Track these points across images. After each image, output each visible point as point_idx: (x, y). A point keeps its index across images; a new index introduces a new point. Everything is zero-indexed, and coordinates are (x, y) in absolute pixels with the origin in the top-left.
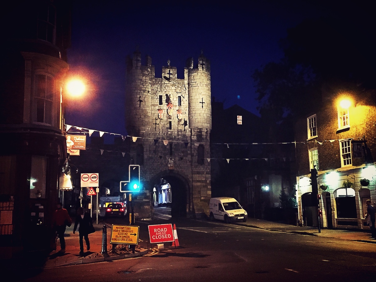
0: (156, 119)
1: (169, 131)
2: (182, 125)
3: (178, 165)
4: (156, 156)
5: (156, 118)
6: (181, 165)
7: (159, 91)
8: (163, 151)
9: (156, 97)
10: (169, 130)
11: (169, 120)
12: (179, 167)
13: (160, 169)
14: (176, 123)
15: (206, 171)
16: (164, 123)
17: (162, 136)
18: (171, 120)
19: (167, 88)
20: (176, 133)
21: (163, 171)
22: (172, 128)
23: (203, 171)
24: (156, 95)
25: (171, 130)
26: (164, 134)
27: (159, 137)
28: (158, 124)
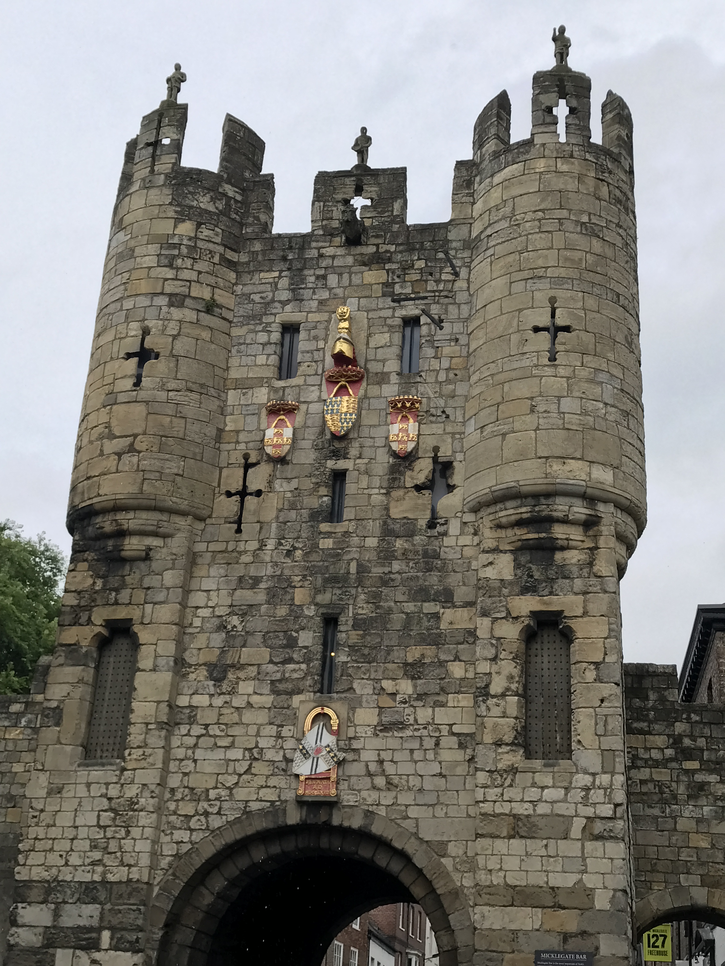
0: (247, 466)
1: (329, 535)
2: (418, 488)
3: (373, 767)
4: (218, 701)
5: (246, 457)
6: (390, 768)
7: (284, 303)
8: (271, 668)
9: (262, 337)
10: (324, 527)
11: (330, 464)
12: (380, 781)
13: (241, 794)
14: (376, 482)
15: (589, 811)
16: (294, 484)
17: (276, 564)
18: (342, 464)
19: (333, 280)
20: (372, 542)
21: (254, 806)
22: (348, 514)
23: (561, 809)
24: (260, 328)
25: (340, 528)
26: (289, 553)
27: (253, 572)
28: (259, 493)
